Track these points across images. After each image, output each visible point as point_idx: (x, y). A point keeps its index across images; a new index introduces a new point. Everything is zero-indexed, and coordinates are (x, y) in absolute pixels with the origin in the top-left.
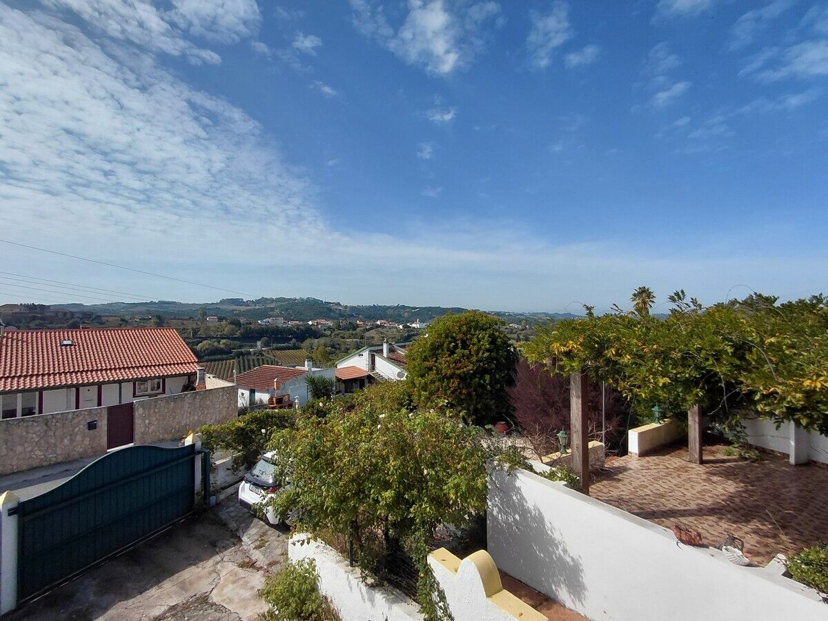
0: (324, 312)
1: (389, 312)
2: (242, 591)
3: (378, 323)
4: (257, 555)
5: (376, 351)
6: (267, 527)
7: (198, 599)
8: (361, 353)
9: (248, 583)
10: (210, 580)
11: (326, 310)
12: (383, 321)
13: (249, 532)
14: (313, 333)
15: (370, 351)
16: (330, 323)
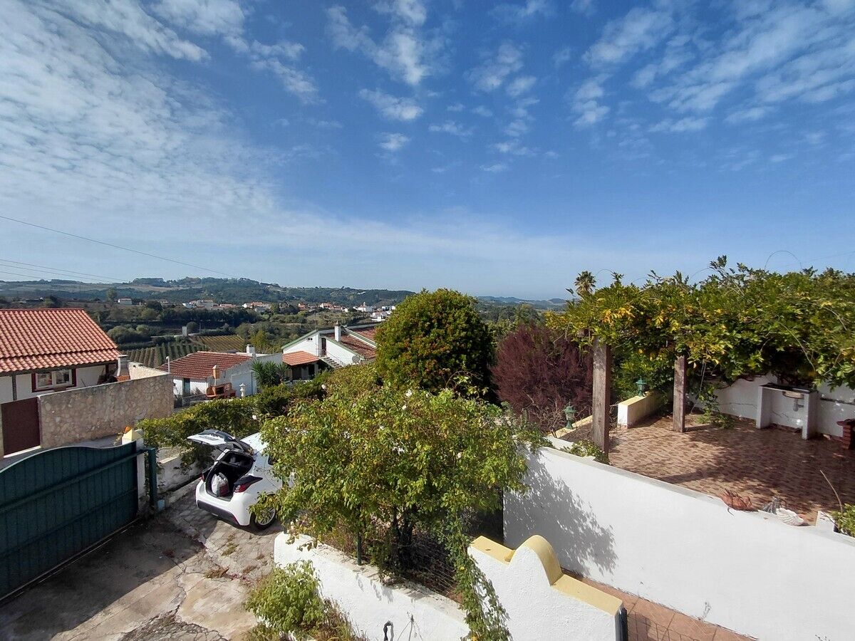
0: (261, 295)
1: (333, 295)
2: (216, 605)
3: (322, 306)
4: (227, 562)
5: (327, 335)
6: (234, 529)
7: (161, 620)
8: (310, 337)
9: (222, 594)
10: (173, 598)
11: (262, 292)
12: (327, 305)
13: (213, 537)
14: (250, 318)
15: (320, 334)
16: (268, 306)
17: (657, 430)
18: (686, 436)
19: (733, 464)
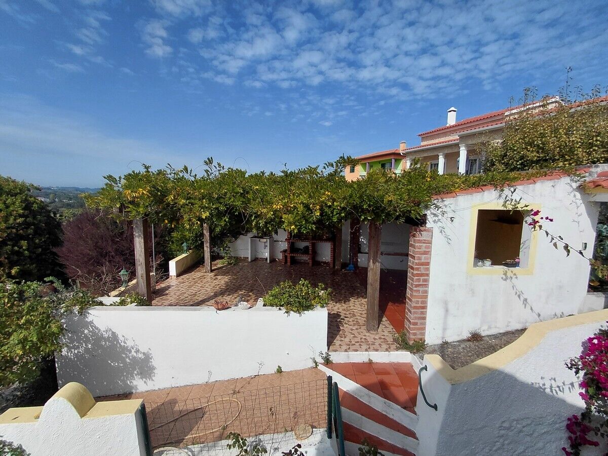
17: (196, 274)
18: (213, 274)
19: (234, 285)
